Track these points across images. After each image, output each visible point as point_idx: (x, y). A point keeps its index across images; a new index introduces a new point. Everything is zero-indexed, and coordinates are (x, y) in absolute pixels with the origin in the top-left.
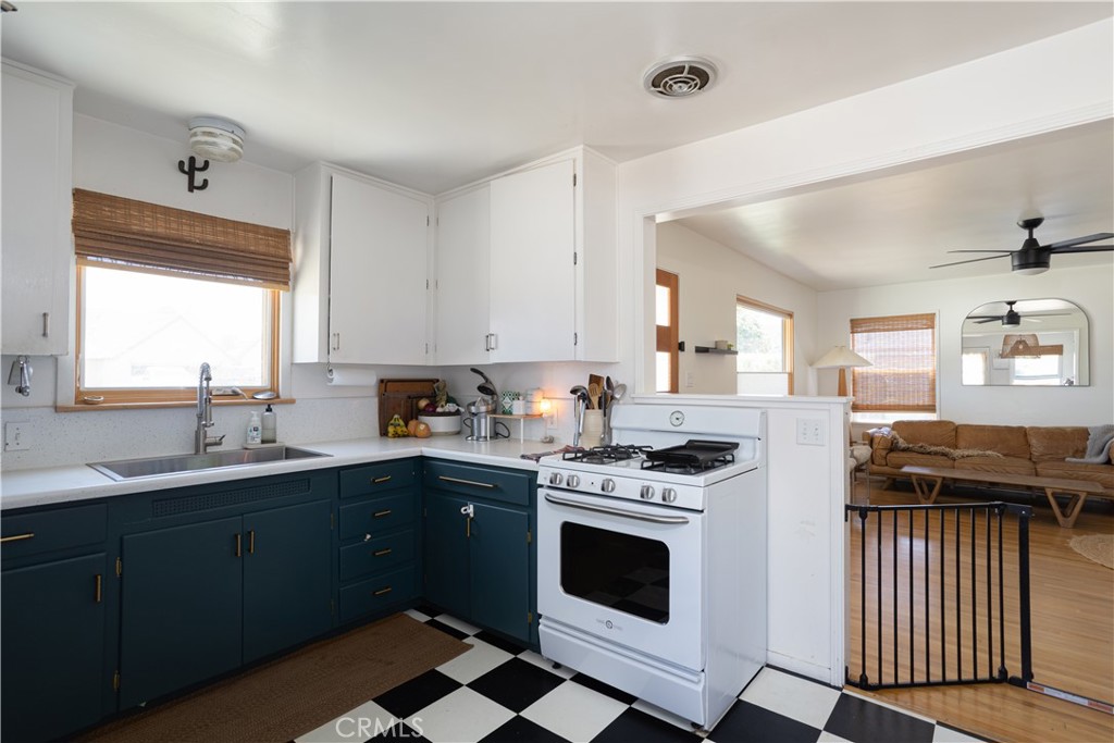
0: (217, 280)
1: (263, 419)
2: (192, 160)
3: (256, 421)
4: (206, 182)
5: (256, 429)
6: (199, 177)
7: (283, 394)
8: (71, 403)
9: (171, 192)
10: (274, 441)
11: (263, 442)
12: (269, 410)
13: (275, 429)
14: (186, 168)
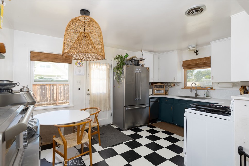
0: (200, 69)
1: (207, 93)
2: (197, 50)
3: (205, 93)
4: (198, 53)
5: (205, 94)
6: (198, 52)
7: (213, 88)
8: (184, 88)
9: (194, 57)
10: (209, 97)
11: (207, 97)
12: (208, 91)
13: (209, 95)
14: (196, 52)
